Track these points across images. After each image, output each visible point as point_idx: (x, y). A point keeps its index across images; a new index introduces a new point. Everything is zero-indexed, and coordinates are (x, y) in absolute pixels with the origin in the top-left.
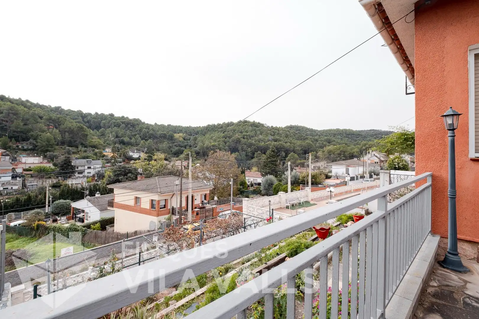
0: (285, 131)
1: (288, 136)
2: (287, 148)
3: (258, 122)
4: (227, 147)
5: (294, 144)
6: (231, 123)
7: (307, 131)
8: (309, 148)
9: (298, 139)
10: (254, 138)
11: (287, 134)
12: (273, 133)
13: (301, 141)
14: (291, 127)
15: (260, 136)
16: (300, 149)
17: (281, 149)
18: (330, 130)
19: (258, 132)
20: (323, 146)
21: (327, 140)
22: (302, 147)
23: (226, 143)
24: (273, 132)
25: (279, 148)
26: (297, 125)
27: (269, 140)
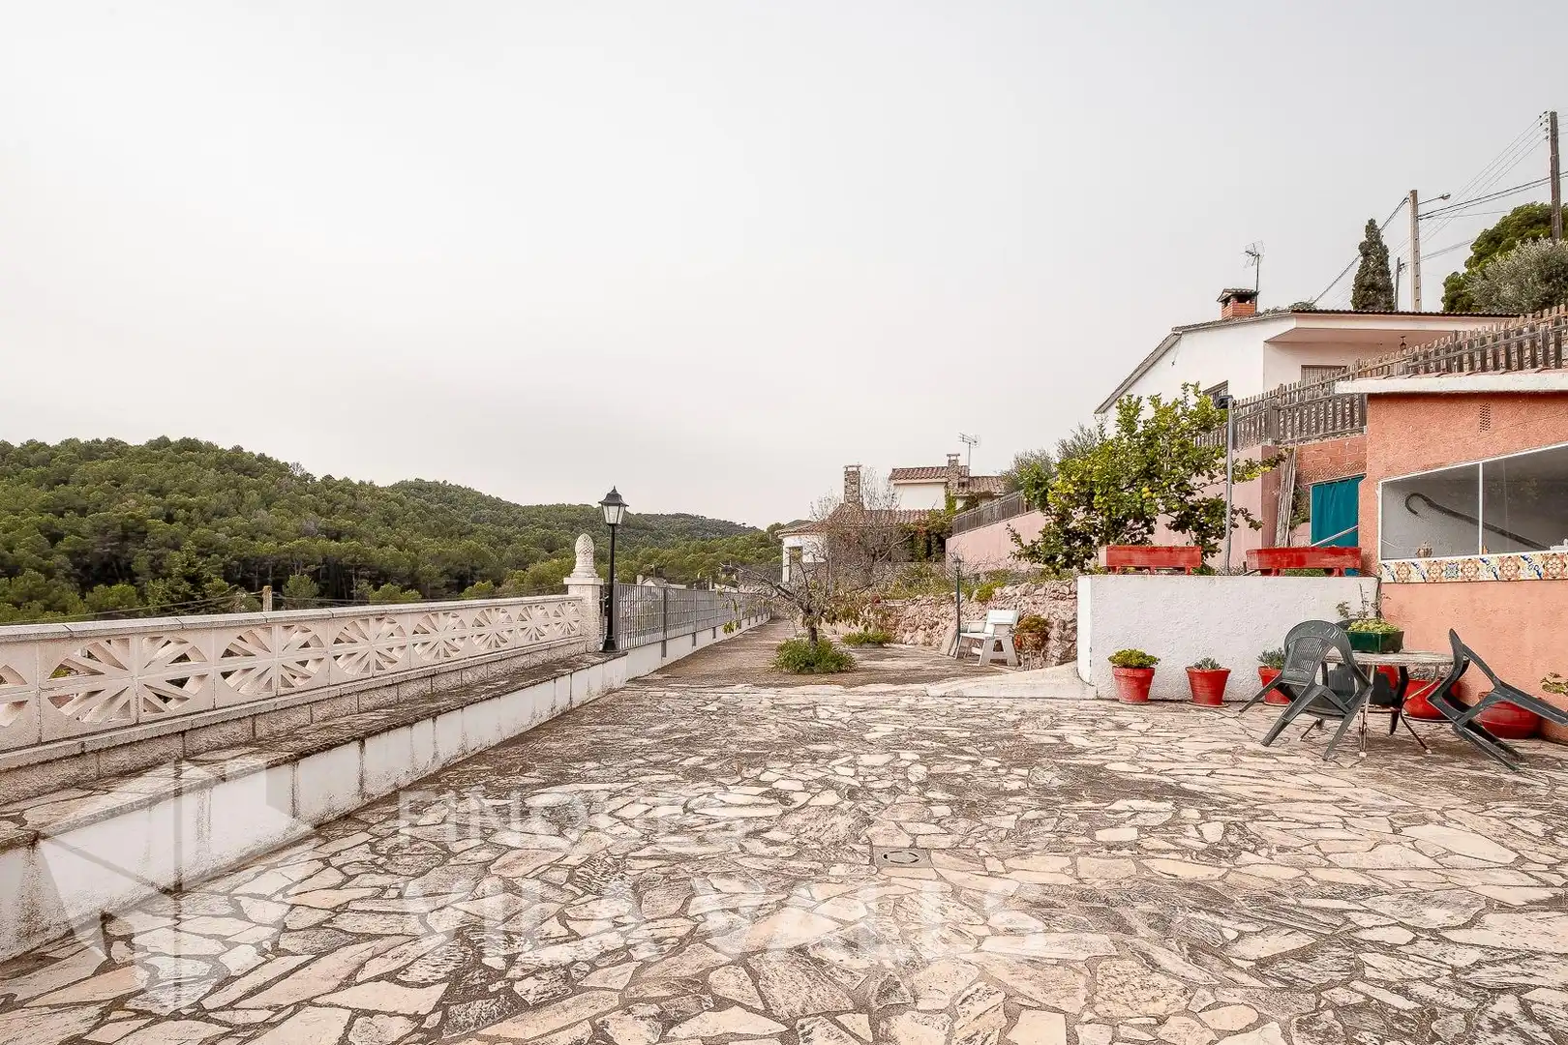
1: (394, 520)
2: (384, 568)
3: (257, 453)
4: (60, 559)
5: (417, 552)
6: (111, 446)
8: (474, 569)
10: (225, 520)
11: (389, 512)
12: (324, 506)
13: (447, 540)
14: (420, 488)
15: (263, 512)
16: (436, 570)
17: (358, 568)
18: (560, 508)
19: (254, 496)
20: (526, 559)
21: (543, 540)
22: (450, 564)
23: (55, 538)
24: (329, 501)
25: (350, 567)
26: (441, 482)
27: (301, 533)
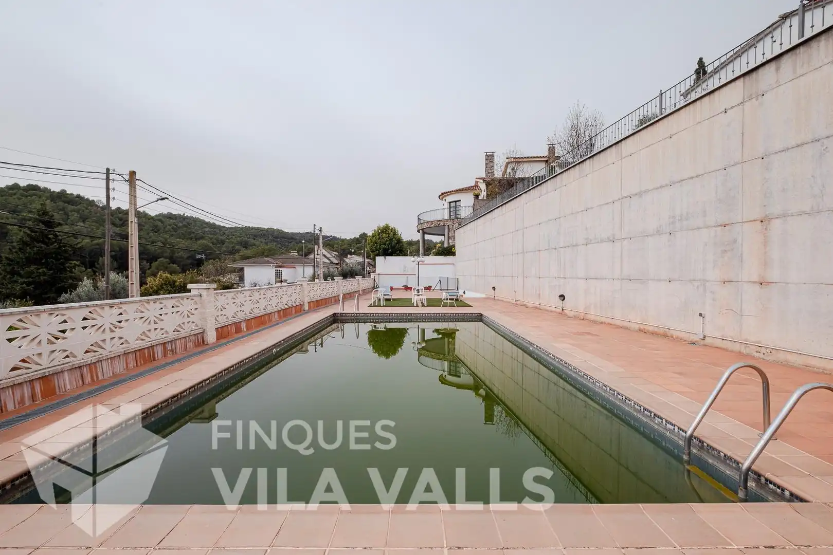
0: (151, 220)
1: (159, 230)
5: (173, 246)
7: (205, 227)
9: (183, 237)
13: (189, 241)
21: (241, 243)
